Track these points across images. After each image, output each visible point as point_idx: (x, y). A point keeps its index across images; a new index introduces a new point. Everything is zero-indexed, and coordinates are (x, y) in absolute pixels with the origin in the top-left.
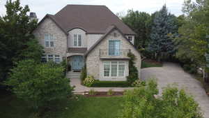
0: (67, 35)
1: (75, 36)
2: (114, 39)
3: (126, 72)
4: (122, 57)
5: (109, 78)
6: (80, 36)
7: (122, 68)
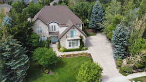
0: (48, 26)
1: (52, 26)
2: (73, 30)
3: (79, 44)
4: (77, 38)
5: (71, 48)
6: (55, 26)
7: (77, 43)
